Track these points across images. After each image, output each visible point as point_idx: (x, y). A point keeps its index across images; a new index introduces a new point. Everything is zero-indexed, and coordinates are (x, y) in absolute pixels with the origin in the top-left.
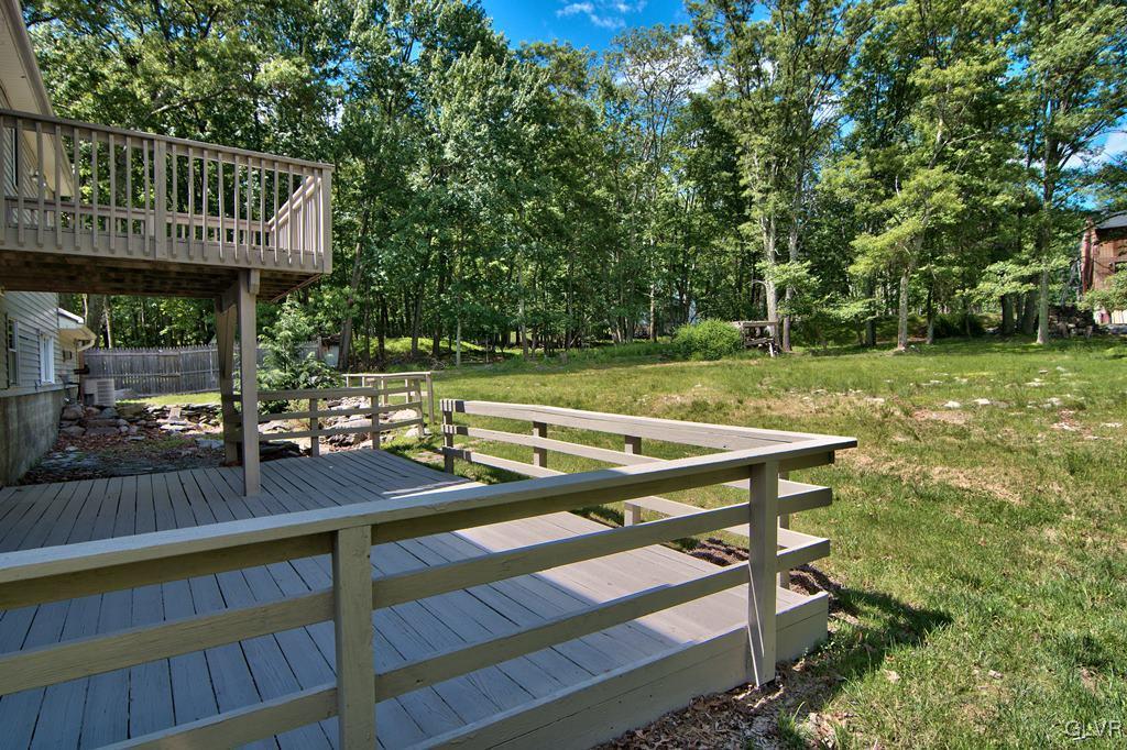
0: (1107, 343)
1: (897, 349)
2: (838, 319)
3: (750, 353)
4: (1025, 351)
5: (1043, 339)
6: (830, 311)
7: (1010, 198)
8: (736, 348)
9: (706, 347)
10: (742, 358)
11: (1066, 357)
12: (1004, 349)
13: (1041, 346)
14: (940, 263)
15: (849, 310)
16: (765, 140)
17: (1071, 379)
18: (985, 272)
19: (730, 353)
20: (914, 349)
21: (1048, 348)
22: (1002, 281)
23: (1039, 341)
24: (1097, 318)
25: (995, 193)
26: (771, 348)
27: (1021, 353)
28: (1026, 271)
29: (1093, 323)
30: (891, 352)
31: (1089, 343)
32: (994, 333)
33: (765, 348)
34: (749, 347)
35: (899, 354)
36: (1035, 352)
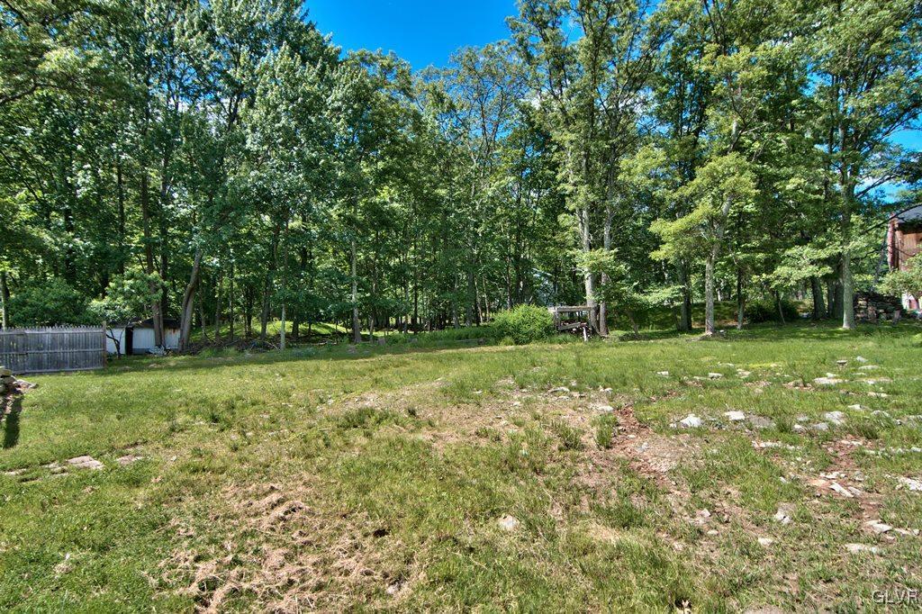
0: (913, 329)
1: (704, 334)
2: (648, 304)
3: (561, 337)
4: (831, 336)
5: (849, 324)
6: (641, 297)
7: (803, 180)
8: (548, 332)
9: (518, 331)
10: (551, 343)
11: (871, 344)
12: (809, 333)
13: (846, 332)
14: (746, 250)
15: (659, 295)
16: (573, 137)
17: (870, 374)
18: (784, 257)
19: (540, 337)
20: (722, 332)
21: (853, 334)
22: (800, 264)
23: (845, 326)
24: (905, 305)
25: (789, 177)
26: (584, 333)
27: (826, 339)
28: (823, 254)
29: (901, 307)
30: (698, 337)
31: (895, 330)
32: (807, 318)
33: (579, 332)
34: (563, 331)
35: (705, 339)
36: (841, 338)
